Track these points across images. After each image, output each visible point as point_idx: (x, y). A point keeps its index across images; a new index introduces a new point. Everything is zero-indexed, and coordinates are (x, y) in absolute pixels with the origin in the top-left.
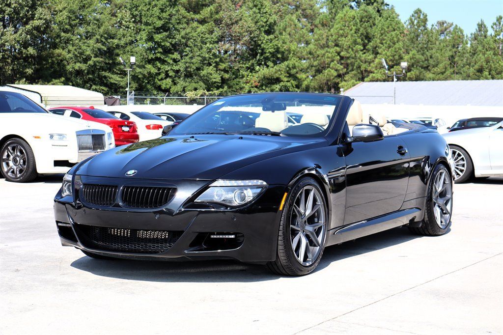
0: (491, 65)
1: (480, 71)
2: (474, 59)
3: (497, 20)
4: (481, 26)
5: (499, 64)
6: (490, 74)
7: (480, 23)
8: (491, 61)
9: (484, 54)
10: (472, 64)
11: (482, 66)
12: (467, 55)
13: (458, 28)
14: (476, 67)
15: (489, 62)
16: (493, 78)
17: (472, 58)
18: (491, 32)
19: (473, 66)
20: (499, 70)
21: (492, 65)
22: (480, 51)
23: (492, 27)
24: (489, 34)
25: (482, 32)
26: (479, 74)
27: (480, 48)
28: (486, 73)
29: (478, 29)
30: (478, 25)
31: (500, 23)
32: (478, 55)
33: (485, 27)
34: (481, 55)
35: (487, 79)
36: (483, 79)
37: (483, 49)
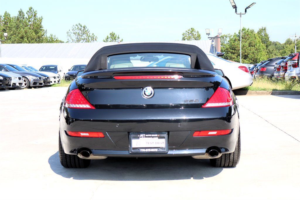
0: (28, 35)
1: (22, 38)
2: (18, 31)
3: (30, 10)
4: (21, 12)
5: (33, 34)
6: (27, 40)
7: (20, 11)
8: (28, 33)
9: (24, 29)
10: (17, 34)
11: (23, 35)
12: (14, 29)
13: (7, 13)
14: (20, 36)
15: (27, 33)
16: (29, 42)
17: (17, 31)
18: (26, 16)
19: (18, 35)
20: (32, 38)
21: (29, 35)
22: (21, 27)
23: (27, 13)
24: (25, 17)
25: (22, 16)
26: (21, 40)
27: (21, 25)
28: (26, 39)
29: (19, 14)
30: (19, 12)
31: (31, 11)
32: (20, 29)
33: (23, 13)
34: (22, 29)
35: (26, 43)
36: (24, 43)
37: (23, 26)
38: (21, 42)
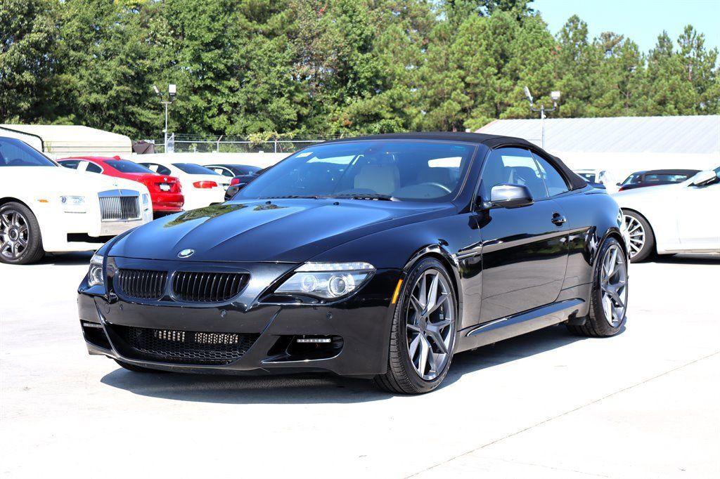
0: (677, 95)
1: (663, 103)
2: (653, 86)
3: (686, 32)
4: (663, 40)
5: (689, 93)
6: (676, 108)
7: (662, 35)
8: (678, 90)
9: (668, 80)
10: (650, 93)
11: (664, 97)
12: (644, 81)
13: (631, 42)
14: (657, 97)
15: (675, 91)
16: (680, 113)
17: (651, 85)
18: (677, 48)
19: (653, 96)
20: (688, 102)
21: (680, 95)
22: (663, 75)
23: (678, 41)
24: (674, 50)
25: (665, 49)
26: (661, 108)
27: (662, 71)
28: (671, 106)
29: (658, 44)
30: (659, 38)
31: (689, 36)
32: (660, 81)
33: (669, 41)
34: (663, 81)
35: (672, 114)
36: (666, 115)
37: (666, 72)
38: (658, 112)
